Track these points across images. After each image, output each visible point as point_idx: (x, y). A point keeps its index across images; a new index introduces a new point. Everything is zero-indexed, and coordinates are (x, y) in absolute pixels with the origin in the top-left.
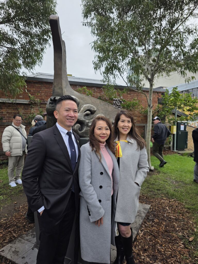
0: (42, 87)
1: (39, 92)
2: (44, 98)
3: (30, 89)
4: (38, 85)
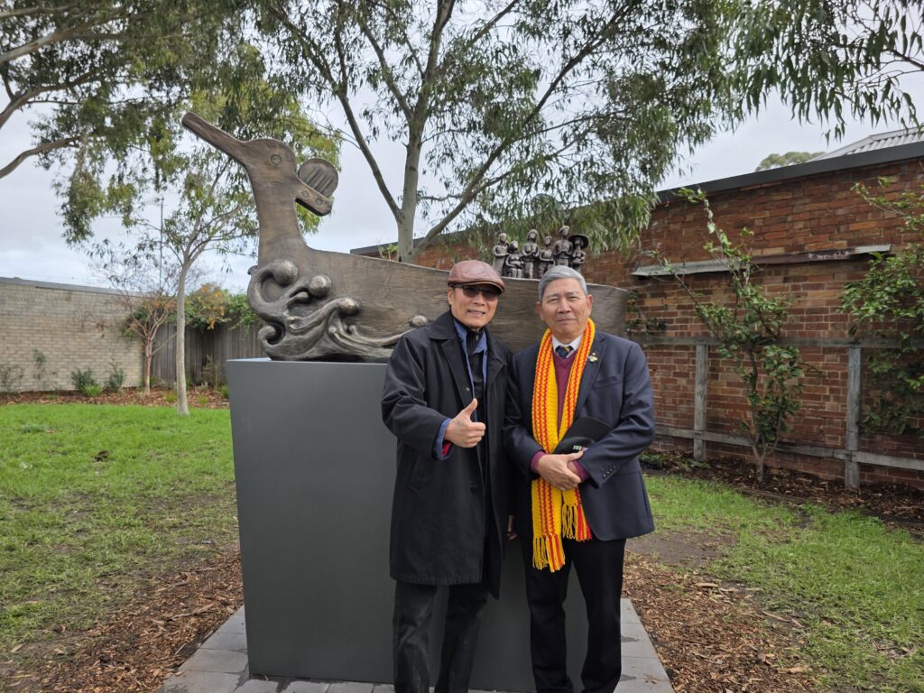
1: (785, 222)
2: (805, 240)
3: (751, 218)
4: (780, 198)
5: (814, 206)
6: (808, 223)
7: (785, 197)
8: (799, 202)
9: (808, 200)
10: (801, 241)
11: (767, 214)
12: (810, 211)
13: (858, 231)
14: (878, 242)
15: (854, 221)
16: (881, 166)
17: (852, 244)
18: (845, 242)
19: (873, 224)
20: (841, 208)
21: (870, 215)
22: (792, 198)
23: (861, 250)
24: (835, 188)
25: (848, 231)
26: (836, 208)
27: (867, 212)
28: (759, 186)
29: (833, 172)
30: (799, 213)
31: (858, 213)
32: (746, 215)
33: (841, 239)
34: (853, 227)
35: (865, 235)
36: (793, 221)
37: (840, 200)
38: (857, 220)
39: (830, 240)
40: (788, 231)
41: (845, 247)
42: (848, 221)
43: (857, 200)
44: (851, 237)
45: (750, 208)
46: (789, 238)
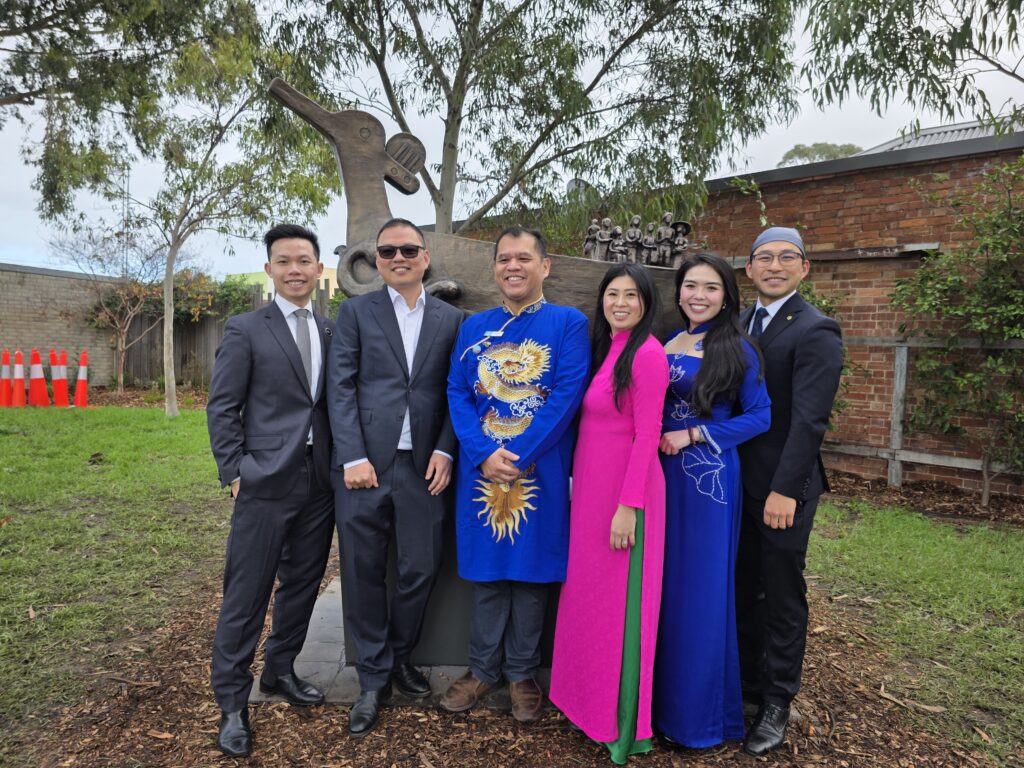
0: (850, 193)
1: (835, 216)
2: (855, 235)
3: (801, 212)
4: (831, 191)
5: (867, 201)
6: (858, 219)
7: (837, 191)
8: (850, 197)
9: (859, 195)
10: (851, 236)
11: (818, 208)
12: (862, 207)
13: (908, 228)
14: (928, 240)
15: (904, 218)
16: (933, 162)
17: (902, 241)
18: (894, 239)
19: (923, 222)
20: (892, 204)
21: (920, 212)
22: (844, 192)
23: (911, 247)
24: (886, 183)
25: (898, 228)
26: (886, 205)
27: (917, 209)
28: (811, 179)
29: (885, 166)
30: (850, 208)
31: (909, 210)
32: (796, 209)
33: (892, 236)
34: (903, 224)
35: (915, 232)
36: (844, 216)
37: (891, 196)
38: (908, 216)
39: (880, 236)
40: (837, 226)
41: (895, 244)
42: (898, 218)
43: (908, 196)
44: (901, 234)
45: (801, 201)
46: (839, 234)
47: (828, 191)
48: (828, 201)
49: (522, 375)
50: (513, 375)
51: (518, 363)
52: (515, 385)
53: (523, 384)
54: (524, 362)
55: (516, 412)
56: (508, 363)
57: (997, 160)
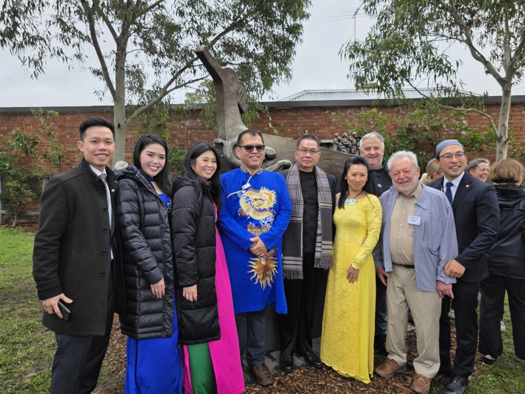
0: (299, 116)
4: (291, 115)
5: (305, 120)
7: (294, 115)
8: (299, 118)
9: (302, 118)
11: (286, 121)
12: (304, 123)
13: (321, 133)
14: (329, 138)
15: (320, 129)
16: (330, 107)
19: (327, 131)
20: (315, 122)
21: (326, 127)
22: (297, 116)
24: (313, 114)
25: (318, 133)
26: (313, 122)
27: (325, 126)
29: (313, 107)
30: (299, 123)
31: (322, 126)
32: (277, 121)
34: (320, 131)
35: (325, 135)
36: (297, 126)
37: (315, 119)
40: (294, 130)
42: (318, 128)
43: (321, 120)
44: (319, 135)
45: (279, 117)
46: (294, 133)
47: (290, 114)
48: (291, 119)
49: (264, 205)
50: (259, 206)
51: (260, 199)
52: (261, 210)
53: (265, 210)
54: (264, 199)
55: (264, 224)
56: (256, 200)
57: (352, 109)
